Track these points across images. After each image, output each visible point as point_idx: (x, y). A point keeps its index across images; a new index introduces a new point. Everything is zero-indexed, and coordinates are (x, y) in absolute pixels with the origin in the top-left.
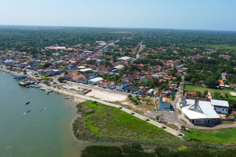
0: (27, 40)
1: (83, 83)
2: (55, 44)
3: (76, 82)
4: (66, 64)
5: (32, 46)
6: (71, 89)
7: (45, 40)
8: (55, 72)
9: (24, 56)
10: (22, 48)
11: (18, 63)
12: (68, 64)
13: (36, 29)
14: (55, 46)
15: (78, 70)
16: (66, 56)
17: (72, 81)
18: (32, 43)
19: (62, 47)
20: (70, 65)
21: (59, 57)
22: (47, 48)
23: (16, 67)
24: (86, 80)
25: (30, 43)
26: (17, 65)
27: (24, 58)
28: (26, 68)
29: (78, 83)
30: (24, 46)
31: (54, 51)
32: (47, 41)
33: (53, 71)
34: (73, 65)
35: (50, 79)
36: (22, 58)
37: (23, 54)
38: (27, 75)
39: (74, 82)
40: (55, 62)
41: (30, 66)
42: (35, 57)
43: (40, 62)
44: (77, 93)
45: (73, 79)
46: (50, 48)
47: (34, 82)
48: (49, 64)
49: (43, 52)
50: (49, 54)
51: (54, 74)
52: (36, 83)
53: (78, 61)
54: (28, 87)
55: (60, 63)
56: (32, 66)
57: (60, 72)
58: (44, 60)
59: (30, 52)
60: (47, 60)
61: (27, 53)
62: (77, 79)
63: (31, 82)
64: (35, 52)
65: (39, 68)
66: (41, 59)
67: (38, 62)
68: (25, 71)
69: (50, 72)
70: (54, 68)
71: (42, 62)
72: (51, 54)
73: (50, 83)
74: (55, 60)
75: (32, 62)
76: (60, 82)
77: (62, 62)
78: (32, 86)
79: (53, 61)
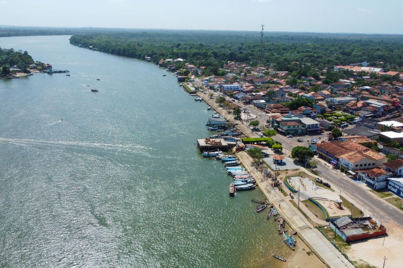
0: (308, 52)
1: (369, 185)
2: (362, 61)
3: (346, 173)
4: (354, 107)
5: (312, 61)
6: (310, 200)
7: (344, 54)
8: (304, 125)
9: (275, 80)
10: (289, 64)
11: (246, 92)
12: (360, 109)
14: (361, 66)
15: (375, 132)
16: (367, 87)
17: (336, 167)
18: (313, 56)
19: (372, 69)
20: (363, 113)
21: (348, 89)
22: (339, 69)
23: (237, 98)
24: (381, 178)
25: (311, 56)
26: (240, 96)
27: (273, 83)
28: (255, 104)
29: (355, 178)
30: (297, 60)
31: (349, 74)
32: (349, 54)
33: (300, 122)
34: (374, 112)
35: (275, 145)
36: (269, 82)
37: (276, 76)
38: (238, 122)
39: (342, 171)
40: (329, 100)
41: (263, 101)
42: (293, 84)
43: (295, 95)
44: (320, 228)
45: (341, 160)
46: (346, 68)
47: (233, 146)
48: (308, 103)
49: (322, 74)
50: (331, 80)
51: (300, 131)
52: (234, 149)
53: (394, 103)
54: (208, 157)
55: (342, 104)
56: (267, 101)
57: (321, 127)
58: (309, 92)
59: (294, 73)
60: (313, 93)
61: (287, 75)
62: (352, 164)
63: (224, 143)
64: (303, 74)
65: (278, 108)
66: (303, 89)
67: (291, 95)
68: (237, 112)
69: (289, 124)
70: (308, 115)
71: (300, 94)
72: (336, 81)
73: (267, 156)
74: (333, 94)
75: (273, 92)
76: (296, 163)
77: (347, 102)
78: (218, 154)
79: (325, 96)
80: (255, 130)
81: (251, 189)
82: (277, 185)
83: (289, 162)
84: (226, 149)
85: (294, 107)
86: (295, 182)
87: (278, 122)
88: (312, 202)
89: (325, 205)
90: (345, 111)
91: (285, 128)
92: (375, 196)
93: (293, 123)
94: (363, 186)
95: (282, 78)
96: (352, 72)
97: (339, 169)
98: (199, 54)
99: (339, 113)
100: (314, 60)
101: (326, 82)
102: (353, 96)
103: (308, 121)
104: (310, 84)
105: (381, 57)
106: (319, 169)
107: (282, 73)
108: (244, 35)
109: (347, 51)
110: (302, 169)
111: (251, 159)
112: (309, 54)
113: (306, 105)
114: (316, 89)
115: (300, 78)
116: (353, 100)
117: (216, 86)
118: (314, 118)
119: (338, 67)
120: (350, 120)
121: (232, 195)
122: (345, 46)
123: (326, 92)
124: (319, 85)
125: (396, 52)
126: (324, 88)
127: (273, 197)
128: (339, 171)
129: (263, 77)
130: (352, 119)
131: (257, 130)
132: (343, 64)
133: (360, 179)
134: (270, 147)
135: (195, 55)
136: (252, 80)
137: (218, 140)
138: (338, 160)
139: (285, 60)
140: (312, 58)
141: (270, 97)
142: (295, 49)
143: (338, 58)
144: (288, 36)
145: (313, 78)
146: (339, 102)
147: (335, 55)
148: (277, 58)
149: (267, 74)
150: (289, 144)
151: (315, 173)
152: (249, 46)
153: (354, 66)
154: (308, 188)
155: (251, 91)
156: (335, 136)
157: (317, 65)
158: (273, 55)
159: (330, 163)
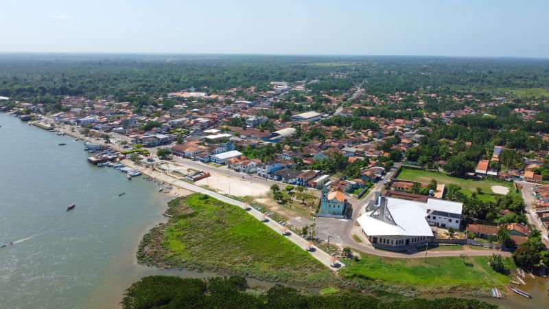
0: (140, 81)
1: (202, 161)
2: (190, 87)
3: (190, 158)
4: (189, 125)
5: (147, 90)
6: (174, 171)
7: (173, 81)
8: (159, 139)
9: (121, 110)
10: (126, 94)
11: (103, 123)
12: (192, 126)
13: (168, 60)
14: (189, 91)
15: (203, 137)
16: (196, 110)
17: (184, 157)
18: (147, 85)
19: (199, 93)
20: (195, 128)
21: (183, 112)
22: (172, 96)
23: (98, 129)
24: (207, 156)
25: (144, 86)
26: (100, 126)
27: (120, 113)
28: (115, 131)
29: (194, 160)
30: (132, 90)
31: (181, 100)
32: (178, 81)
33: (156, 137)
34: (202, 126)
35: (145, 152)
36: (116, 113)
37: (120, 107)
38: (109, 144)
39: (188, 158)
40: (170, 121)
41: (121, 128)
42: (139, 112)
43: (144, 121)
44: (181, 179)
45: (185, 152)
46: (179, 94)
47: (116, 158)
48: (157, 125)
49: (160, 102)
50: (168, 106)
51: (157, 144)
52: (118, 159)
53: (214, 119)
54: (102, 166)
55: (180, 123)
56: (125, 128)
57: (170, 139)
58: (153, 117)
59: (135, 103)
60: (157, 118)
61: (130, 105)
62: (191, 153)
63: (110, 157)
64: (143, 103)
65: (136, 131)
66: (148, 116)
67: (140, 121)
68: (107, 138)
69: (149, 139)
70: (160, 133)
71: (147, 120)
72: (172, 107)
73: (142, 159)
74: (173, 117)
75: (128, 120)
76: (160, 159)
77: (184, 122)
79: (167, 120)
80: (125, 147)
81: (140, 174)
82: (154, 170)
83: (157, 160)
84: (113, 160)
85: (149, 128)
86: (164, 166)
87: (141, 140)
88: (175, 172)
89: (182, 172)
90: (183, 128)
91: (147, 142)
92: (205, 165)
93: (151, 139)
94: (199, 162)
95: (126, 108)
96: (183, 98)
99: (180, 129)
100: (147, 88)
101: (164, 109)
102: (187, 117)
103: (161, 136)
104: (153, 112)
105: (205, 83)
106: (174, 160)
107: (125, 104)
109: (175, 77)
110: (164, 161)
111: (133, 162)
112: (143, 83)
113: (157, 126)
114: (159, 115)
115: (142, 107)
116: (188, 120)
117: (72, 121)
118: (164, 134)
119: (171, 94)
120: (188, 133)
121: (130, 179)
122: (172, 73)
123: (167, 116)
124: (160, 111)
125: (217, 76)
126: (165, 114)
129: (108, 109)
130: (189, 132)
131: (127, 147)
132: (173, 91)
133: (197, 160)
134: (142, 154)
136: (100, 113)
137: (104, 156)
139: (121, 90)
141: (125, 124)
142: (126, 78)
143: (169, 86)
145: (152, 106)
147: (166, 82)
148: (111, 89)
149: (110, 105)
150: (153, 152)
151: (174, 162)
153: (184, 92)
154: (171, 167)
155: (106, 122)
156: (180, 142)
157: (152, 93)
159: (180, 156)
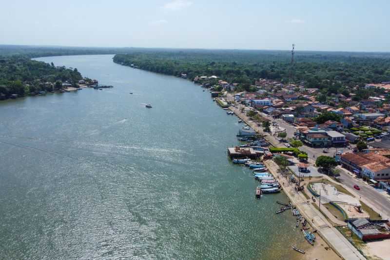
3: (368, 181)
4: (382, 123)
5: (344, 79)
6: (331, 203)
7: (377, 72)
8: (330, 138)
9: (305, 96)
10: (319, 82)
11: (276, 107)
12: (387, 124)
17: (359, 176)
18: (345, 74)
21: (377, 106)
22: (371, 87)
23: (266, 113)
25: (342, 74)
26: (270, 110)
27: (303, 99)
28: (284, 118)
29: (376, 186)
30: (328, 78)
31: (380, 92)
32: (382, 73)
33: (326, 135)
35: (301, 155)
36: (299, 98)
37: (306, 93)
38: (267, 134)
39: (365, 180)
40: (357, 115)
41: (292, 116)
42: (322, 100)
43: (324, 111)
44: (338, 227)
45: (363, 169)
46: (377, 86)
47: (261, 154)
48: (335, 118)
49: (352, 92)
50: (361, 97)
51: (325, 143)
52: (262, 158)
54: (238, 163)
55: (370, 119)
56: (296, 116)
57: (346, 140)
58: (337, 107)
59: (324, 90)
60: (341, 109)
61: (317, 92)
62: (373, 173)
63: (253, 152)
64: (333, 91)
65: (305, 122)
66: (332, 105)
67: (319, 110)
68: (266, 124)
69: (315, 136)
70: (335, 129)
71: (328, 110)
72: (366, 98)
73: (292, 164)
74: (362, 110)
75: (302, 108)
76: (319, 171)
77: (375, 118)
78: (246, 161)
79: (354, 112)
80: (281, 141)
81: (276, 192)
82: (300, 189)
83: (314, 170)
84: (254, 157)
85: (321, 121)
86: (318, 188)
87: (305, 135)
88: (332, 205)
89: (345, 208)
90: (372, 126)
91: (311, 140)
93: (319, 136)
95: (312, 94)
96: (383, 89)
97: (361, 178)
98: (233, 71)
99: (367, 128)
101: (355, 99)
102: (381, 112)
103: (334, 134)
104: (340, 101)
106: (342, 177)
107: (312, 90)
108: (277, 54)
109: (380, 69)
110: (326, 177)
111: (278, 167)
112: (341, 72)
113: (333, 119)
114: (345, 105)
115: (329, 95)
116: (382, 116)
117: (248, 101)
118: (340, 131)
119: (370, 85)
120: (377, 135)
121: (258, 197)
122: (377, 65)
123: (354, 108)
124: (348, 102)
126: (352, 105)
127: (297, 199)
128: (361, 180)
129: (293, 93)
130: (379, 134)
131: (285, 141)
132: (374, 82)
133: (382, 187)
134: (296, 156)
135: (228, 72)
136: (282, 96)
137: (247, 149)
138: (360, 169)
139: (316, 78)
140: (343, 76)
141: (298, 111)
142: (326, 67)
143: (369, 77)
144: (321, 55)
145: (342, 95)
146: (367, 117)
147: (367, 73)
148: (308, 75)
149: (297, 90)
151: (338, 181)
152: (281, 65)
153: (386, 84)
154: (330, 193)
155: (281, 106)
156: (361, 148)
157: (348, 83)
158: (305, 73)
159: (353, 172)
